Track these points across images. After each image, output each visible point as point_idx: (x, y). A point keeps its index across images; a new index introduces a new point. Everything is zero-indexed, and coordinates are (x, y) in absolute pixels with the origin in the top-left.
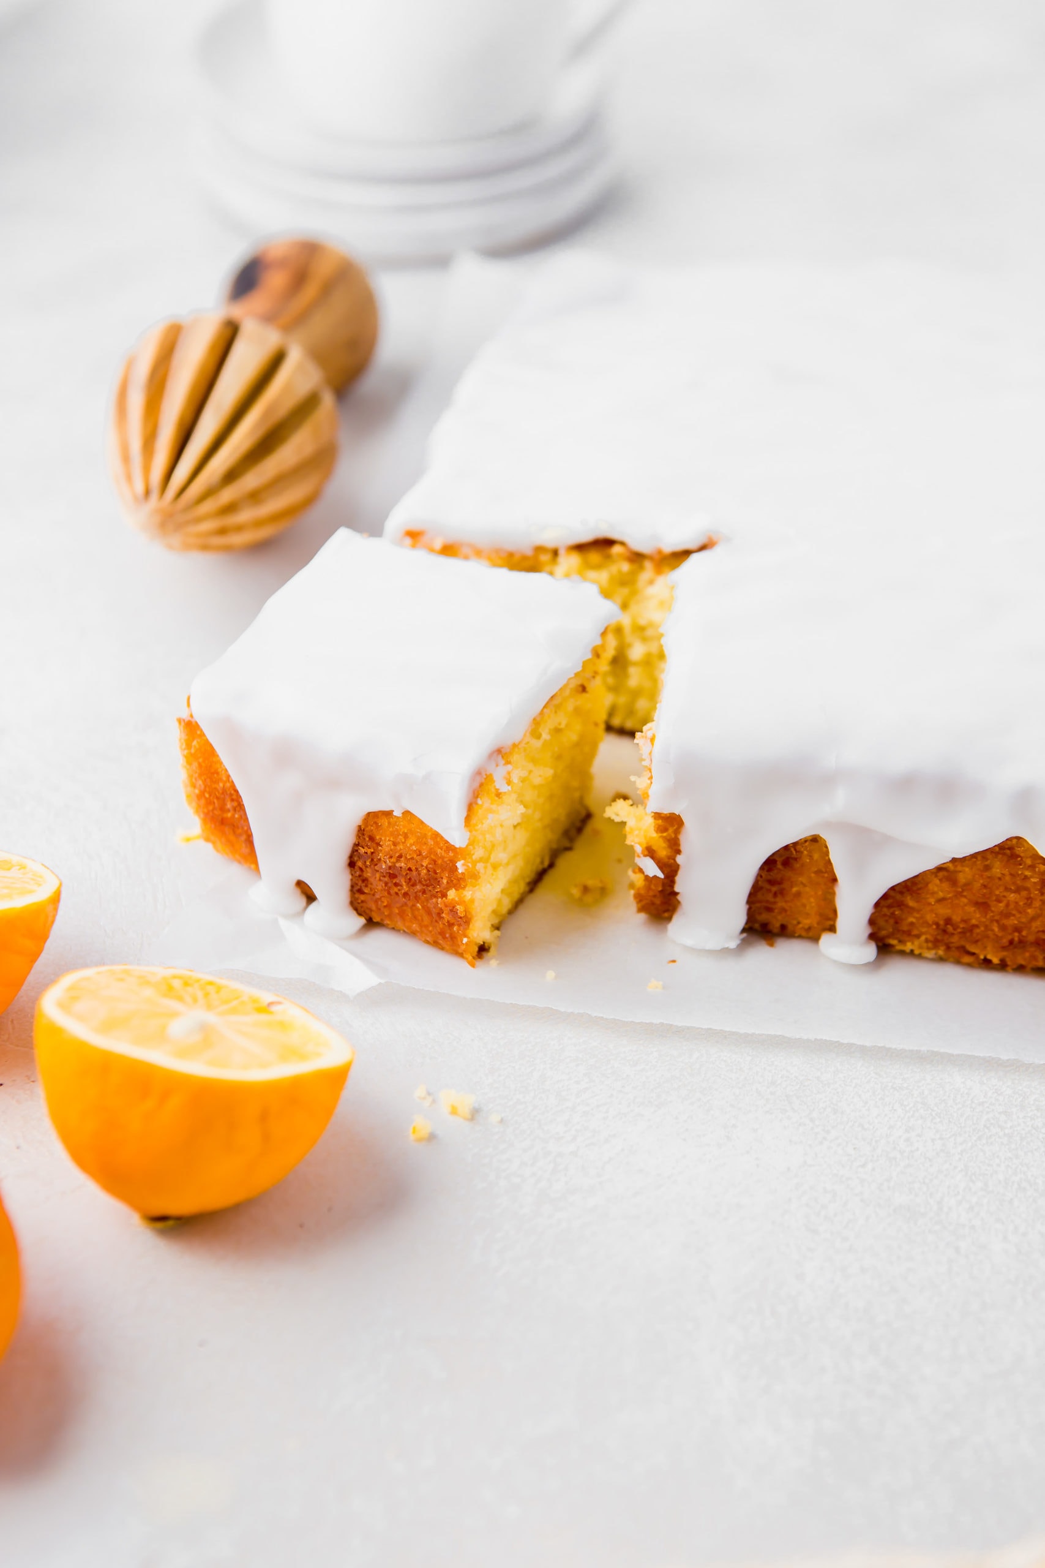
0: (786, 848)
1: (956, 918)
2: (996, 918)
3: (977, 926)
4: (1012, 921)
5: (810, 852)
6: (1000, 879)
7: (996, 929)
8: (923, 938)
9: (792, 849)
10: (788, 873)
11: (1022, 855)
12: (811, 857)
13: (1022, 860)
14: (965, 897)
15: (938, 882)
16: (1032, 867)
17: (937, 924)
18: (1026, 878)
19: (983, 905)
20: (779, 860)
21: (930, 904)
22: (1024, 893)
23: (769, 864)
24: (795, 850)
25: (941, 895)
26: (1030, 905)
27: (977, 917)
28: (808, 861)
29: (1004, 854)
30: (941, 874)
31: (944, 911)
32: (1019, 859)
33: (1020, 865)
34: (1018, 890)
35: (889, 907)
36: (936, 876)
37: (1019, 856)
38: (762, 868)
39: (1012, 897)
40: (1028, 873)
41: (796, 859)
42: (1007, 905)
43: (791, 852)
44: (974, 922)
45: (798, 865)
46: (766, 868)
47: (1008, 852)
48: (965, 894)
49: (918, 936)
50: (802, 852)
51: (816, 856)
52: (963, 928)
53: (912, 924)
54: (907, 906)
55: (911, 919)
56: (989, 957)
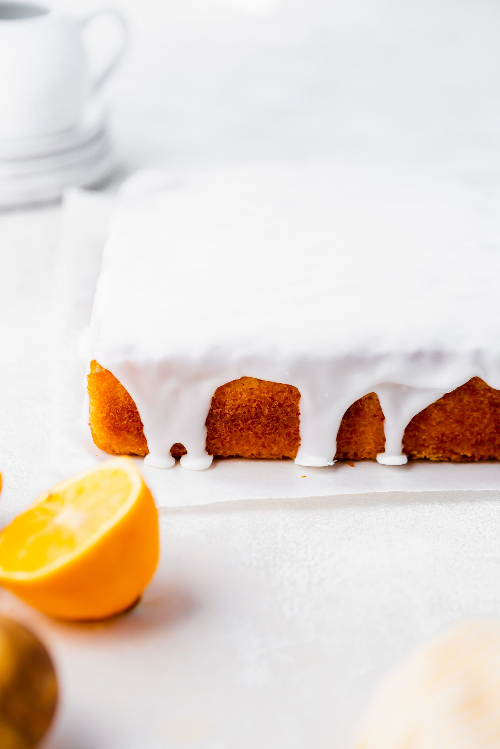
0: (356, 403)
1: (448, 432)
2: (468, 428)
3: (459, 435)
4: (476, 429)
5: (368, 405)
6: (468, 405)
7: (468, 435)
8: (431, 447)
9: (359, 404)
10: (358, 419)
11: (478, 389)
12: (369, 408)
13: (478, 392)
14: (451, 418)
15: (436, 412)
16: (484, 395)
17: (438, 438)
18: (482, 402)
19: (460, 422)
20: (353, 411)
21: (434, 426)
22: (481, 411)
23: (348, 415)
24: (361, 404)
25: (438, 420)
26: (485, 418)
27: (458, 430)
28: (368, 410)
29: (469, 390)
30: (438, 407)
31: (441, 429)
32: (477, 391)
33: (478, 395)
34: (477, 411)
35: (412, 431)
36: (435, 409)
37: (477, 390)
38: (344, 418)
39: (475, 414)
40: (482, 399)
41: (361, 410)
42: (473, 420)
43: (359, 405)
44: (457, 433)
45: (363, 413)
46: (346, 417)
47: (471, 388)
48: (451, 416)
49: (428, 447)
50: (365, 406)
51: (372, 407)
52: (452, 437)
53: (425, 439)
54: (421, 429)
55: (424, 437)
56: (465, 453)
